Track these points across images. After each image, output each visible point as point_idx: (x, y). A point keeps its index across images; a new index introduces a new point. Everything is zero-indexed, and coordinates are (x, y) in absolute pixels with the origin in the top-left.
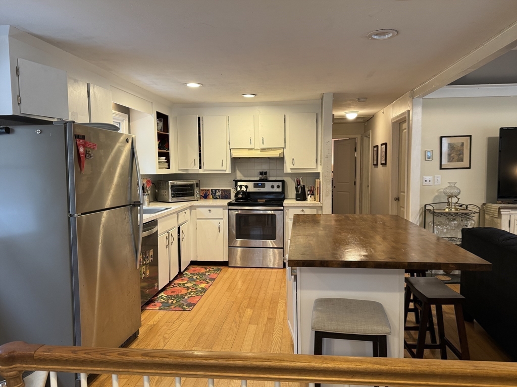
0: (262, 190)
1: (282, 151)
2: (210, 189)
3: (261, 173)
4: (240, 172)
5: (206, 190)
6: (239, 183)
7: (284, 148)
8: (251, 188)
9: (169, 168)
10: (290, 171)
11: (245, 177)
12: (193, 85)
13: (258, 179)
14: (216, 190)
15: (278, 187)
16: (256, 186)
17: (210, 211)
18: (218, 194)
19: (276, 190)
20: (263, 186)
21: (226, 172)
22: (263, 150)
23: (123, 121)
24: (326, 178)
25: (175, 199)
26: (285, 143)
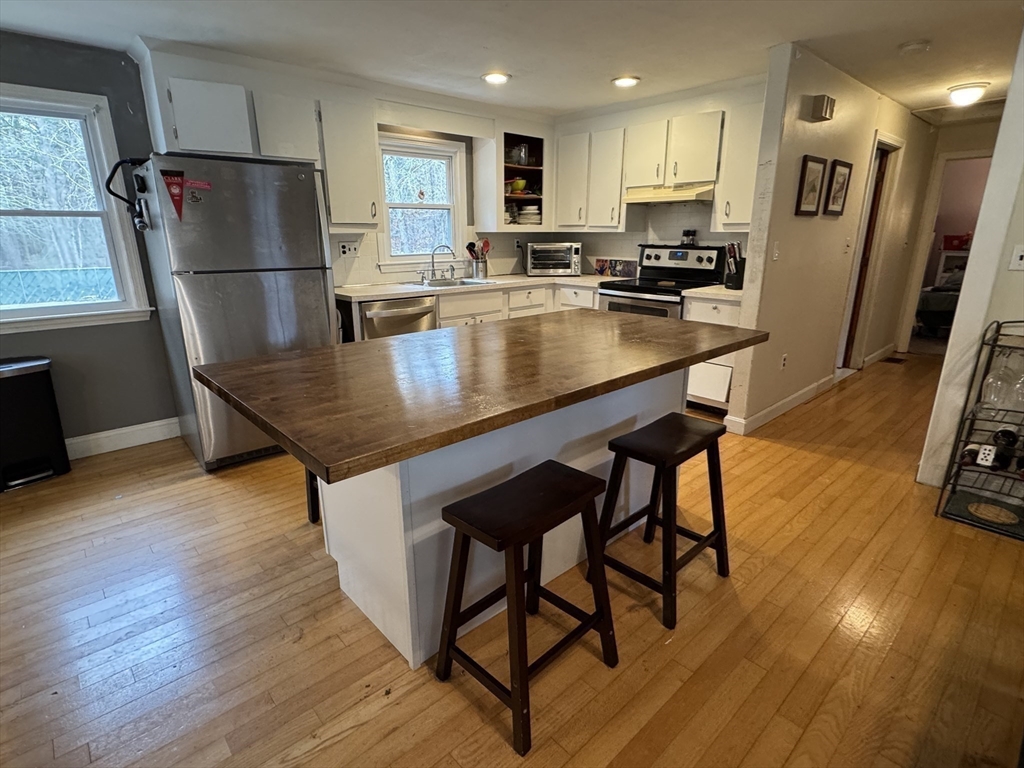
0: (681, 264)
1: (711, 187)
2: (609, 258)
3: (687, 233)
4: (654, 231)
5: (603, 261)
6: (648, 251)
7: (715, 182)
8: (665, 262)
9: (541, 224)
10: (720, 229)
11: (661, 240)
12: (496, 79)
13: (678, 243)
14: (616, 261)
15: (710, 260)
16: (672, 257)
17: (575, 293)
18: (619, 268)
19: (706, 266)
20: (684, 257)
21: (619, 231)
22: (679, 187)
23: (455, 153)
24: (755, 243)
25: (537, 272)
26: (718, 170)
